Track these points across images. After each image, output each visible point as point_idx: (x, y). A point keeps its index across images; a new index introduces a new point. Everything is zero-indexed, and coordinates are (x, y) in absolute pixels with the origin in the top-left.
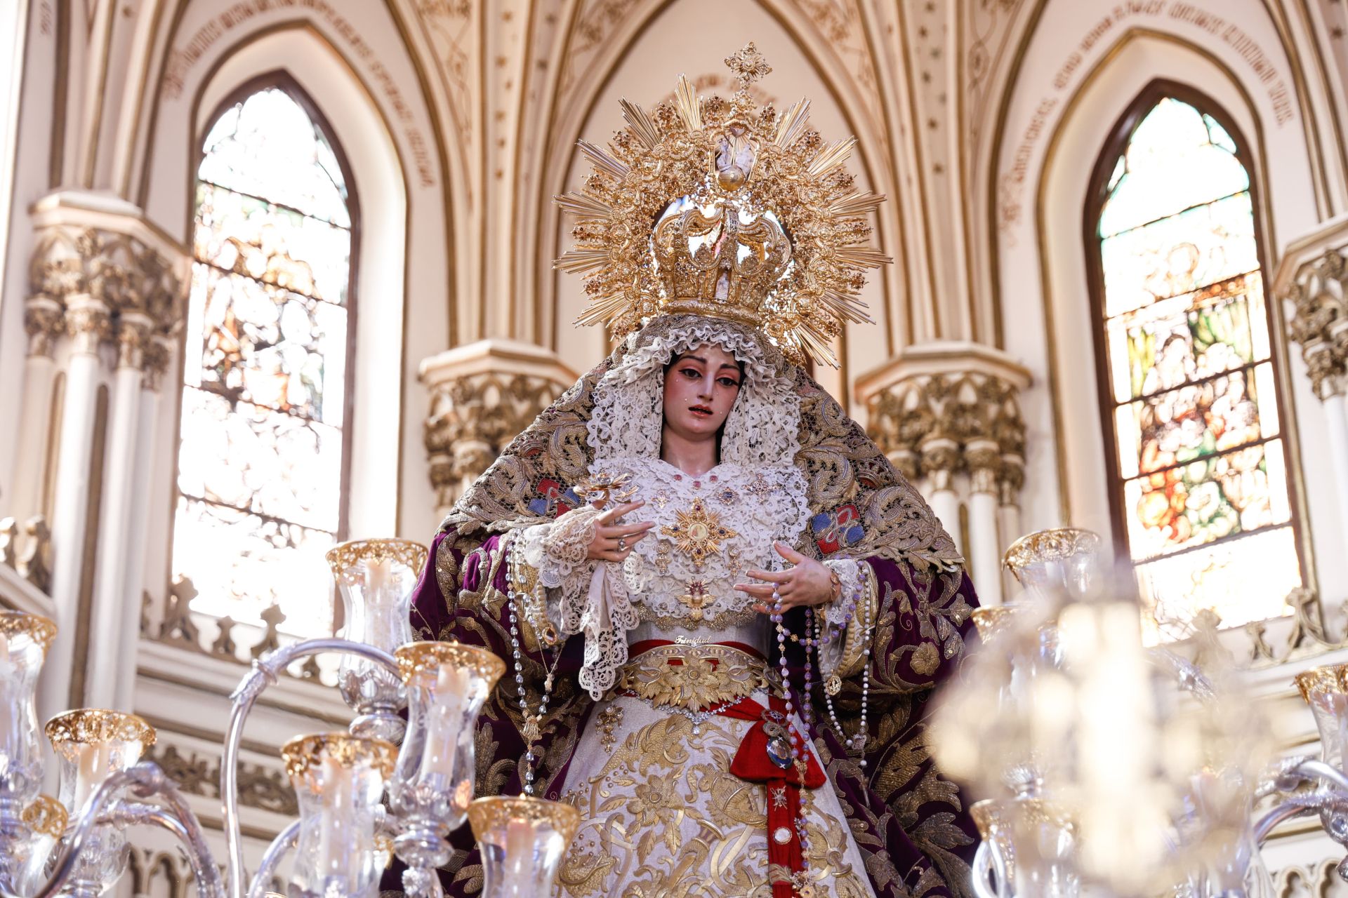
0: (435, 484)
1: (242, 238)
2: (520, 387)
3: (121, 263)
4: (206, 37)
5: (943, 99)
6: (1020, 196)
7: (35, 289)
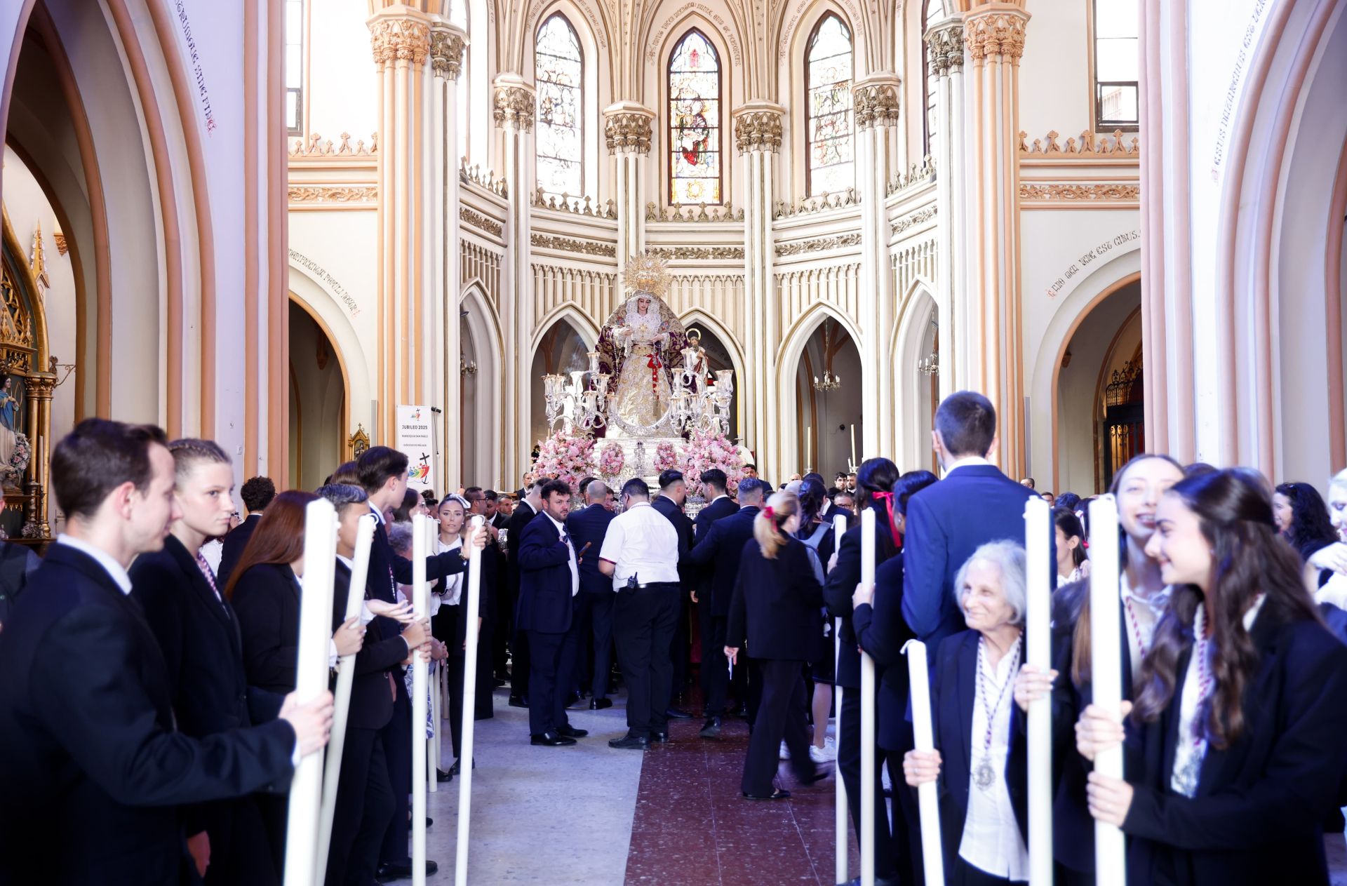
0: (609, 148)
1: (549, 70)
2: (633, 118)
3: (518, 97)
4: (536, 9)
5: (763, 15)
6: (785, 48)
7: (496, 107)
